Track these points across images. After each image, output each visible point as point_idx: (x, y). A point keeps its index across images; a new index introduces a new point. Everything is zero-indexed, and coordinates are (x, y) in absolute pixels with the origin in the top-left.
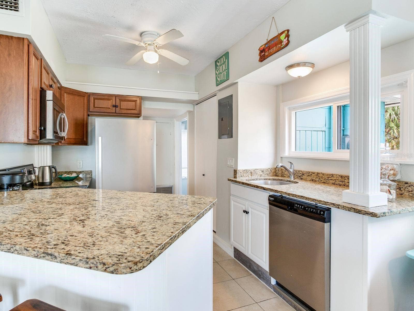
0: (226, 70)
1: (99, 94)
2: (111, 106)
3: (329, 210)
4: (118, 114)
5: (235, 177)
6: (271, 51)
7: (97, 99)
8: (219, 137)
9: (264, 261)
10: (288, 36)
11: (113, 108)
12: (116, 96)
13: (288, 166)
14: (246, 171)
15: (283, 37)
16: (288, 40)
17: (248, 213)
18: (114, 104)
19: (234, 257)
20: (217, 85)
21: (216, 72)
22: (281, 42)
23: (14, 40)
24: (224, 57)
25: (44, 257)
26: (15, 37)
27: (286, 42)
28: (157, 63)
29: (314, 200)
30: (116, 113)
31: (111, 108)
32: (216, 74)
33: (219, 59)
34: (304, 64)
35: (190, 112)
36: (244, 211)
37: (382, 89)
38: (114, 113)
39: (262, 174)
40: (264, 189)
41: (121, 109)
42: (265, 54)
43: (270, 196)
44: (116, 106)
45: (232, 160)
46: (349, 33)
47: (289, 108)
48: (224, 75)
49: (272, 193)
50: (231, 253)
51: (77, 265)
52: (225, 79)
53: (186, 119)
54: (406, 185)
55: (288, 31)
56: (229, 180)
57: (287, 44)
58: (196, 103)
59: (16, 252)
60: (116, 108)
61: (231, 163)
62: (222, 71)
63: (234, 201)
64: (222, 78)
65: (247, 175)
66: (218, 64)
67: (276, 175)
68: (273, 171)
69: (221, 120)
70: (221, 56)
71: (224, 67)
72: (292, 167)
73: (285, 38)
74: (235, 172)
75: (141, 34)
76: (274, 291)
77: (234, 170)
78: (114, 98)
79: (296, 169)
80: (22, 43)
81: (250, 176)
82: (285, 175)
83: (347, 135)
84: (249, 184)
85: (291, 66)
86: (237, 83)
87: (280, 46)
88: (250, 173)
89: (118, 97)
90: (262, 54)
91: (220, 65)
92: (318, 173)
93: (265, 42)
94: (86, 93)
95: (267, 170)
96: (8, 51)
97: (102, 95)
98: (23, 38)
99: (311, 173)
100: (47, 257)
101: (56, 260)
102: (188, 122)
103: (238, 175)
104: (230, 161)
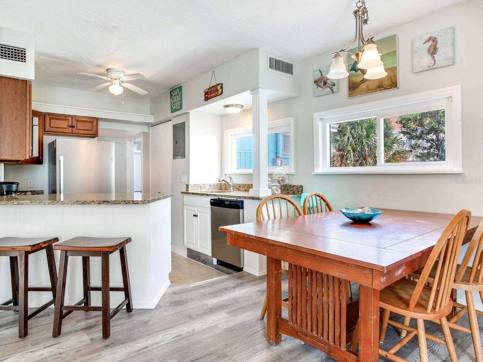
0: (180, 101)
1: (55, 114)
2: (67, 127)
3: (242, 202)
4: (75, 135)
5: (187, 190)
6: (212, 95)
7: (53, 119)
8: (173, 158)
9: (209, 249)
10: (222, 88)
11: (69, 128)
12: (72, 117)
13: (228, 180)
14: (196, 185)
15: (219, 87)
16: (222, 91)
17: (197, 216)
18: (70, 124)
19: (187, 257)
20: (172, 112)
21: (171, 101)
22: (218, 91)
23: (19, 82)
24: (178, 89)
25: (103, 203)
26: (20, 80)
27: (221, 92)
28: (121, 95)
29: (235, 197)
30: (72, 133)
31: (67, 128)
32: (171, 102)
33: (174, 90)
34: (236, 105)
35: (144, 133)
36: (194, 215)
37: (268, 129)
38: (70, 133)
39: (210, 188)
40: (208, 195)
41: (77, 129)
42: (208, 96)
43: (211, 199)
44: (72, 127)
45: (185, 176)
46: (252, 95)
47: (231, 134)
48: (178, 105)
49: (213, 198)
50: (185, 254)
51: (120, 204)
52: (179, 108)
53: (141, 139)
54: (290, 187)
55: (222, 84)
56: (182, 193)
57: (221, 93)
58: (152, 125)
59: (87, 203)
60: (73, 128)
61: (184, 179)
62: (176, 101)
63: (186, 209)
64: (176, 107)
65: (197, 189)
66: (172, 94)
67: (221, 189)
68: (219, 186)
69: (175, 142)
70: (175, 88)
71: (178, 98)
72: (232, 181)
73: (220, 89)
74: (187, 186)
75: (107, 70)
76: (216, 269)
77: (187, 185)
78: (70, 120)
79: (234, 183)
80: (25, 84)
81: (200, 190)
82: (228, 189)
83: (279, 157)
84: (197, 193)
85: (227, 106)
86: (189, 113)
87: (217, 93)
88: (199, 187)
89: (74, 118)
90: (207, 96)
91: (175, 96)
92: (249, 185)
93: (208, 87)
94: (41, 112)
95: (214, 185)
96: (15, 90)
97: (57, 115)
98: (26, 81)
99: (244, 185)
100: (105, 203)
101: (109, 203)
102: (142, 141)
103: (189, 189)
104: (183, 178)
